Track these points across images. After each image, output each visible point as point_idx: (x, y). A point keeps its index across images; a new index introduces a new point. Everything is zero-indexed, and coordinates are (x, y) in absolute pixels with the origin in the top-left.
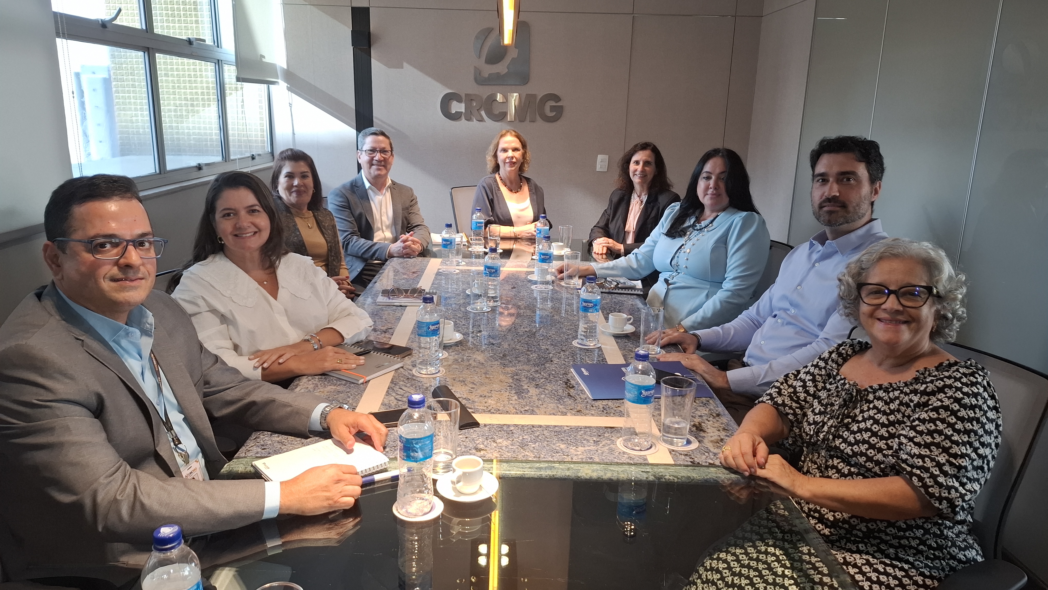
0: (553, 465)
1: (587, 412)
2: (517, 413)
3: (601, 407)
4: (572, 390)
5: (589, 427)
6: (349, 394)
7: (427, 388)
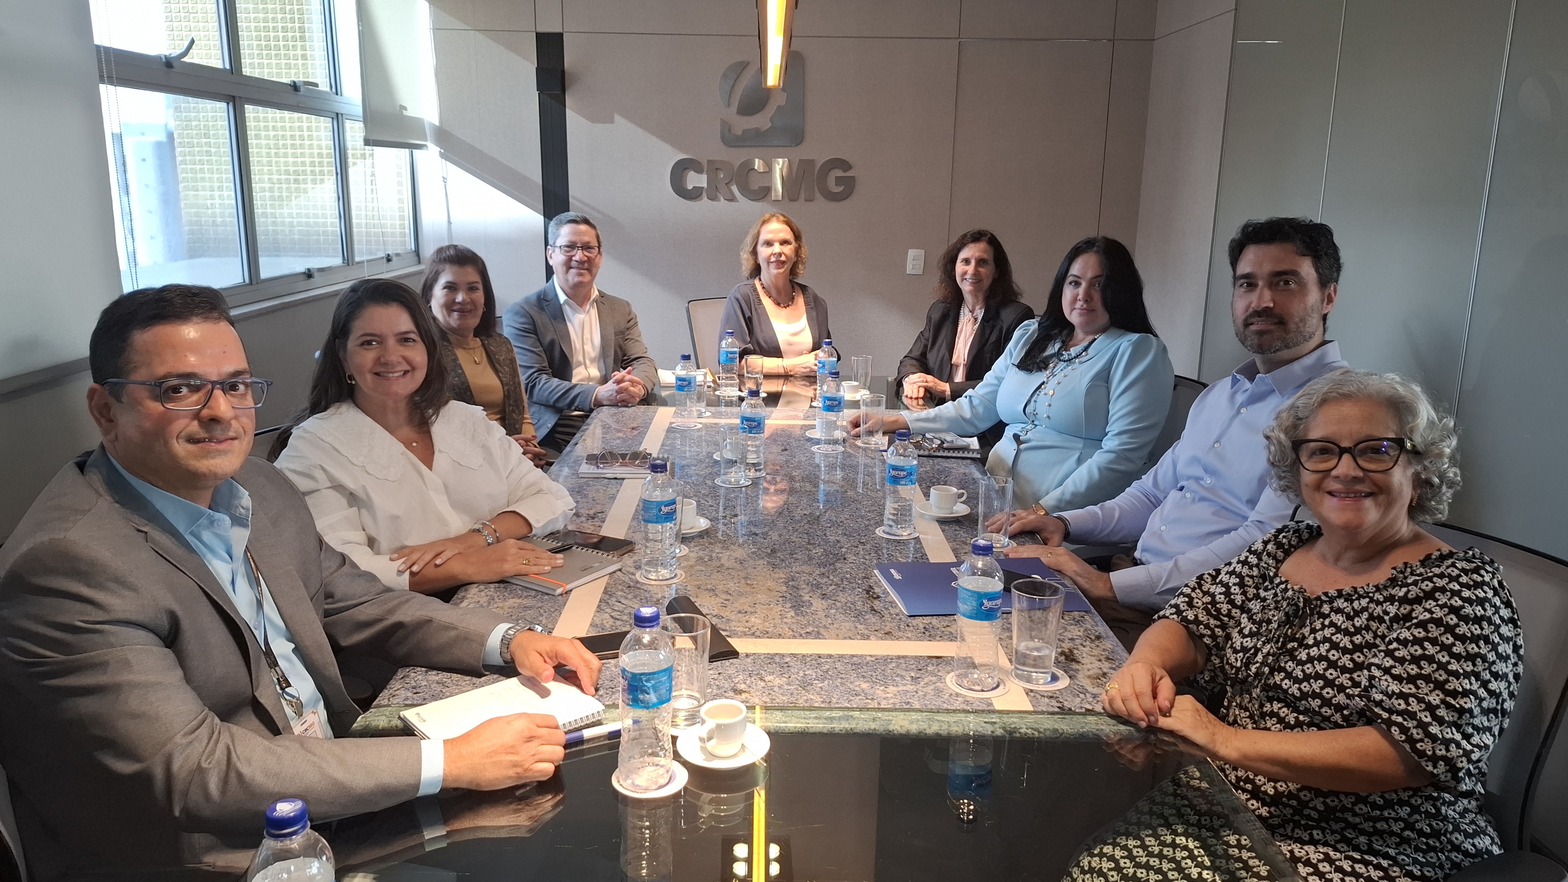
0: (851, 713)
1: (901, 634)
2: (795, 637)
3: (921, 626)
4: (876, 602)
5: (903, 657)
6: (542, 611)
7: (658, 600)
